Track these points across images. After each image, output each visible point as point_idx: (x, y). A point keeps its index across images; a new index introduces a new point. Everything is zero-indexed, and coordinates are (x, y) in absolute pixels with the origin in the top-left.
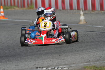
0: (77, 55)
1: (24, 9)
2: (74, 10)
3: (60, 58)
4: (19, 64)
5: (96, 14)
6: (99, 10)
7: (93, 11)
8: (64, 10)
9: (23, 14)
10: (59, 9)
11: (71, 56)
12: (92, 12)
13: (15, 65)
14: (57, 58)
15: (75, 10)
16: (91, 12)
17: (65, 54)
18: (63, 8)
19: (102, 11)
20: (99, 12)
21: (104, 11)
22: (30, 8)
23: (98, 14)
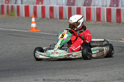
0: (99, 71)
1: (4, 16)
2: (64, 19)
3: (81, 74)
4: (37, 79)
5: (94, 25)
6: (95, 21)
7: (89, 21)
8: (53, 19)
9: (5, 22)
10: (46, 18)
11: (93, 72)
12: (88, 23)
13: (34, 80)
14: (77, 74)
15: (66, 19)
16: (86, 23)
17: (84, 70)
18: (52, 17)
19: (99, 22)
20: (96, 23)
21: (101, 22)
22: (11, 15)
23: (96, 25)
